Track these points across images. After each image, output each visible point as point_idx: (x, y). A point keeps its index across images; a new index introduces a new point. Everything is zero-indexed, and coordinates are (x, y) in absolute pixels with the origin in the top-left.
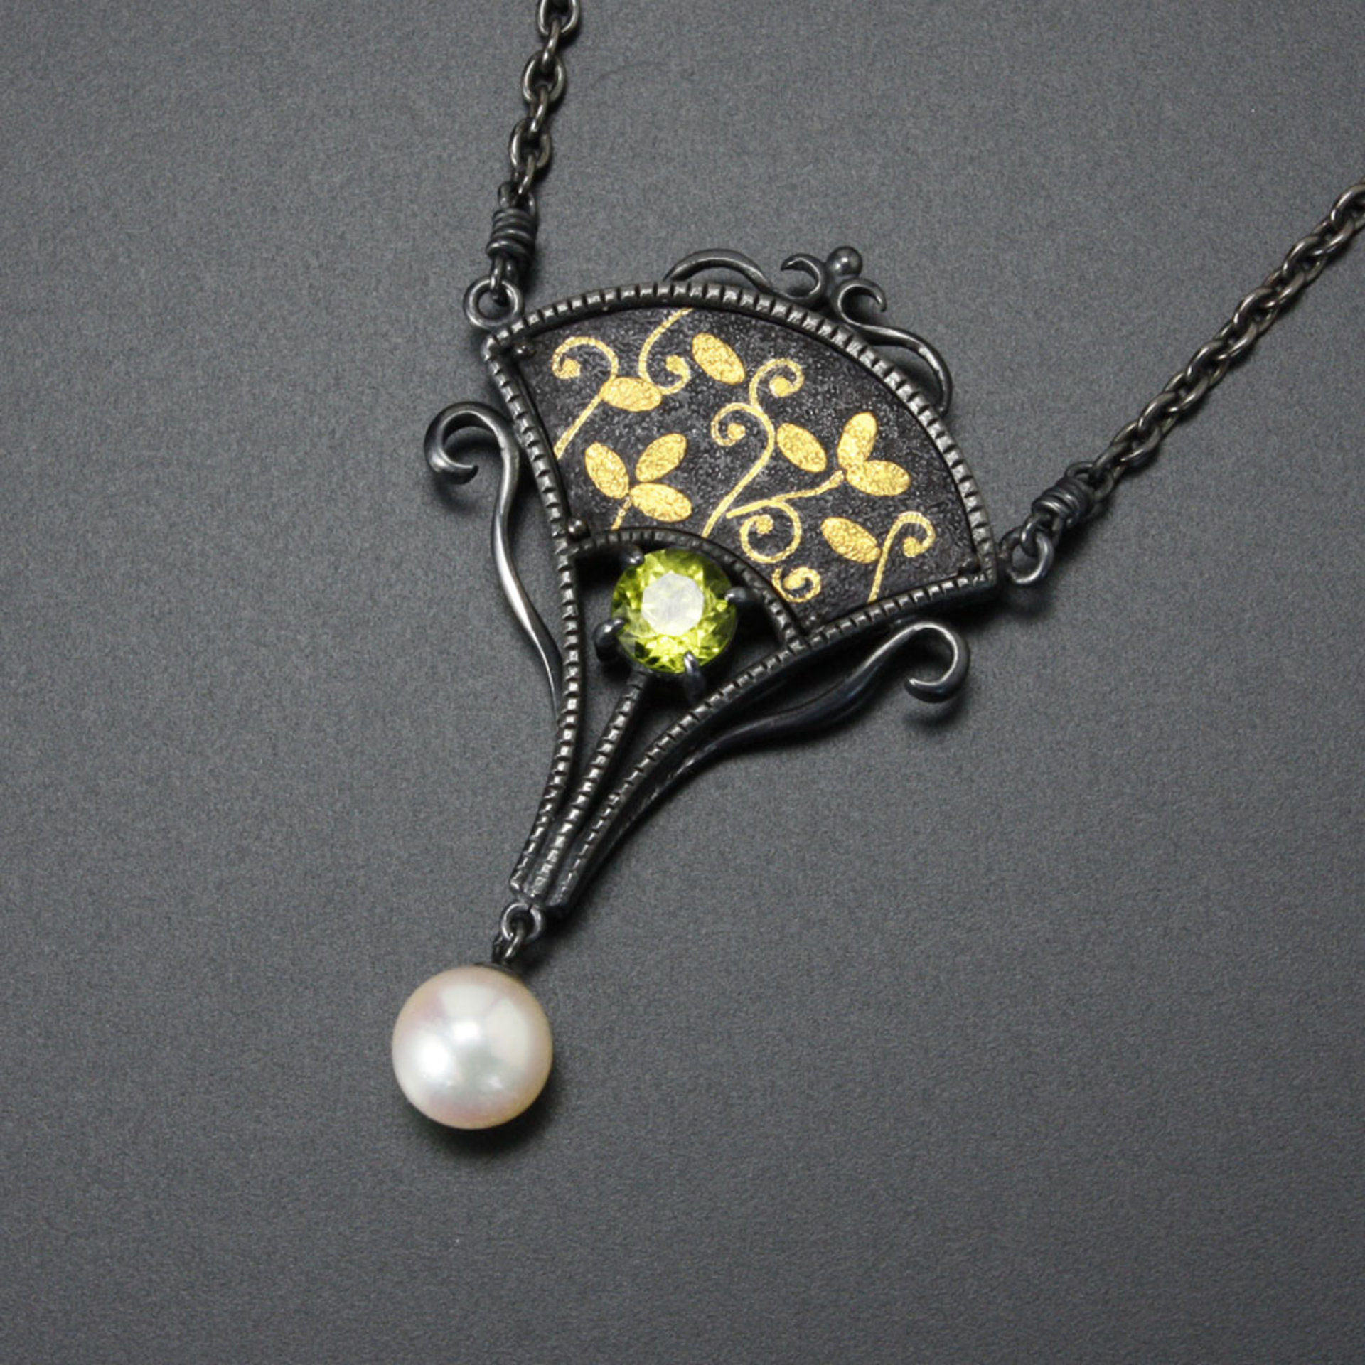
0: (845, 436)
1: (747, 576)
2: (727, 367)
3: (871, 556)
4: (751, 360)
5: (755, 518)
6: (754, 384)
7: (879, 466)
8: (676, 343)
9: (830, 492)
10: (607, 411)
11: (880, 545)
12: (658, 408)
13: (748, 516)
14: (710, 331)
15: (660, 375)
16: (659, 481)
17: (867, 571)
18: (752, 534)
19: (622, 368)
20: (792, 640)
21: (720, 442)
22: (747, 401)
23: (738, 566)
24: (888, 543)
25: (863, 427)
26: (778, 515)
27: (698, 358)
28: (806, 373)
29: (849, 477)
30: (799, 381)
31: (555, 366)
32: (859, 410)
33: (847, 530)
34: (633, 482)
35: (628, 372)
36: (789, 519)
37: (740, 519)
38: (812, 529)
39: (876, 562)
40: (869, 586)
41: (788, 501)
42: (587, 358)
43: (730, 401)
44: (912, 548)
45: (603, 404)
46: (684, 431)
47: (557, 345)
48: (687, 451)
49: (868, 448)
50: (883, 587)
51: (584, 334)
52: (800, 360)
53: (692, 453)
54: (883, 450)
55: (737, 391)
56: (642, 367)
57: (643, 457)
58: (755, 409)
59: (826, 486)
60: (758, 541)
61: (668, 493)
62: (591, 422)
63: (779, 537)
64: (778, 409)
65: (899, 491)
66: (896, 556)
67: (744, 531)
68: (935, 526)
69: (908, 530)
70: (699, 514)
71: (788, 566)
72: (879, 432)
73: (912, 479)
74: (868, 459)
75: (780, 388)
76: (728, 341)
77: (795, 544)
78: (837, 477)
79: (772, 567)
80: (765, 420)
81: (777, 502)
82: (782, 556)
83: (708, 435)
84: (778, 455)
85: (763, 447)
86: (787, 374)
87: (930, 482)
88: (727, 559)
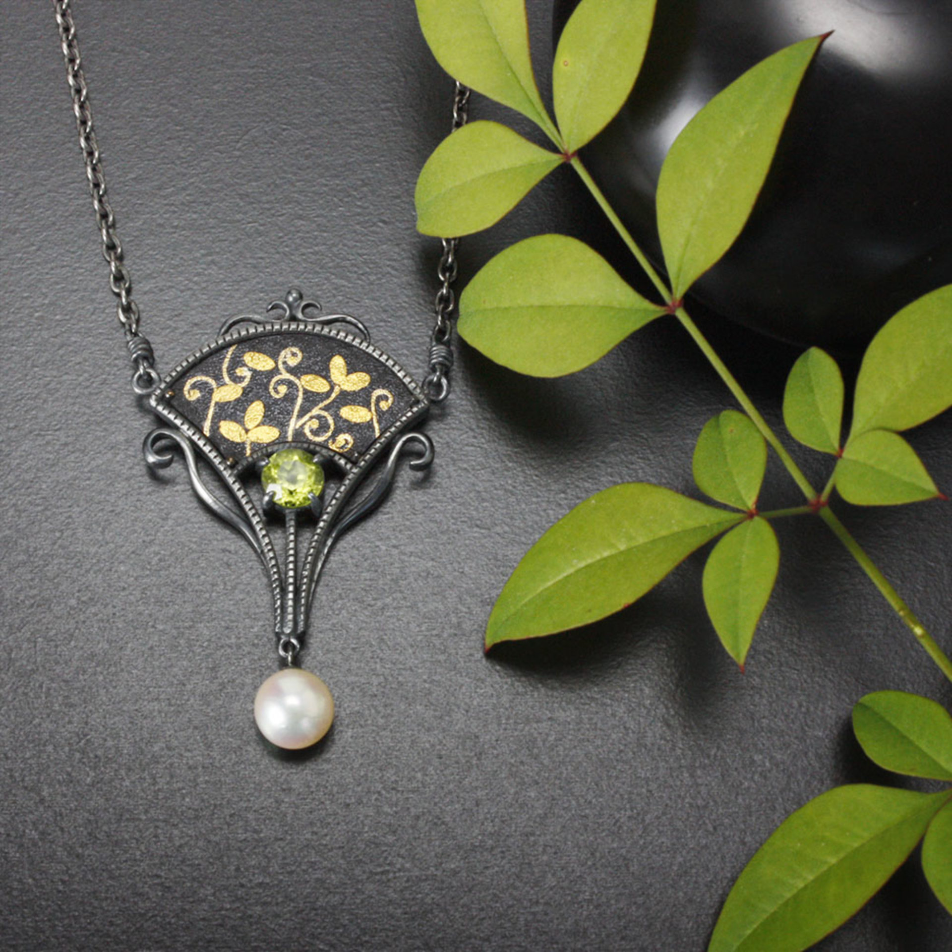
0: (332, 371)
1: (318, 449)
2: (264, 364)
3: (368, 419)
4: (274, 356)
5: (309, 423)
6: (281, 366)
7: (354, 376)
8: (237, 362)
9: (337, 397)
10: (221, 406)
11: (370, 410)
12: (242, 395)
13: (305, 424)
14: (250, 351)
15: (237, 379)
16: (258, 425)
17: (369, 425)
18: (312, 431)
19: (218, 384)
20: (351, 468)
21: (277, 397)
22: (281, 374)
23: (312, 447)
24: (373, 408)
25: (338, 363)
26: (319, 417)
27: (250, 365)
28: (302, 351)
29: (342, 387)
30: (300, 355)
31: (187, 396)
32: (333, 356)
33: (352, 410)
34: (247, 431)
35: (221, 383)
36: (324, 417)
37: (302, 426)
38: (337, 417)
39: (372, 419)
40: (374, 431)
41: (321, 409)
42: (200, 386)
43: (273, 377)
44: (384, 405)
45: (217, 403)
46: (259, 399)
47: (183, 387)
48: (265, 407)
49: (344, 371)
50: (380, 429)
51: (193, 376)
52: (295, 346)
53: (267, 407)
54: (351, 369)
55: (275, 371)
56: (226, 379)
57: (246, 419)
58: (286, 376)
59: (333, 395)
60: (315, 433)
61: (265, 428)
62: (215, 413)
63: (323, 427)
64: (295, 371)
65: (367, 384)
66: (380, 413)
67: (307, 431)
68: (390, 392)
69: (380, 398)
70: (283, 433)
71: (334, 437)
72: (346, 362)
73: (371, 376)
74: (347, 375)
75: (293, 362)
76: (259, 351)
77: (332, 427)
78: (337, 390)
79: (326, 441)
80: (292, 378)
81: (315, 411)
82: (329, 434)
83: (271, 396)
84: (306, 392)
85: (298, 391)
86: (294, 354)
87: (379, 374)
88: (305, 445)
